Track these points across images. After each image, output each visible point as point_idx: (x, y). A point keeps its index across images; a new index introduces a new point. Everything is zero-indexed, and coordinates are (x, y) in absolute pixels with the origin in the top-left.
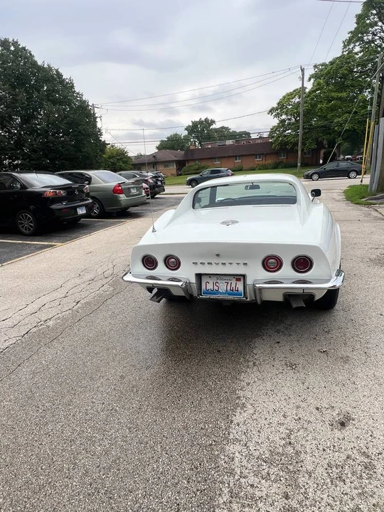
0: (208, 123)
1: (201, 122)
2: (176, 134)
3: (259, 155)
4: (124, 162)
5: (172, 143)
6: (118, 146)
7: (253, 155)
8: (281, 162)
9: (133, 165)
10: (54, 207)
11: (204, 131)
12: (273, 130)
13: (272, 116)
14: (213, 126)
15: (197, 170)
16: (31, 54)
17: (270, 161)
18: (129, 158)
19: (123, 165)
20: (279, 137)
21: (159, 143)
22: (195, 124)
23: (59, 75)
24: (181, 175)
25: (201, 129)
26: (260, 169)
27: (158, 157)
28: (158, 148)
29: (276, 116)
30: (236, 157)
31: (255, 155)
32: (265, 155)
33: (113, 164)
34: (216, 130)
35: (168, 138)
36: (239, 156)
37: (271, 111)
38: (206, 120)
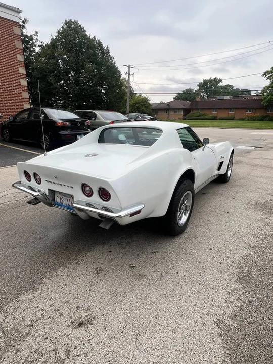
0: (216, 81)
1: (211, 81)
2: (190, 89)
3: (250, 109)
4: (145, 107)
5: (186, 96)
6: (144, 95)
7: (245, 108)
8: (268, 116)
9: (152, 109)
10: (61, 133)
11: (212, 88)
12: (265, 90)
13: (266, 78)
14: (220, 84)
15: (198, 116)
16: (84, 30)
17: (258, 114)
18: (150, 104)
19: (145, 109)
20: (269, 95)
21: (176, 95)
22: (206, 82)
23: (100, 44)
24: (185, 119)
25: (210, 86)
26: (248, 120)
27: (171, 105)
28: (174, 98)
29: (268, 78)
30: (230, 109)
31: (247, 109)
32: (255, 109)
33: (138, 108)
34: (222, 87)
35: (183, 91)
36: (233, 109)
37: (265, 74)
38: (215, 79)
